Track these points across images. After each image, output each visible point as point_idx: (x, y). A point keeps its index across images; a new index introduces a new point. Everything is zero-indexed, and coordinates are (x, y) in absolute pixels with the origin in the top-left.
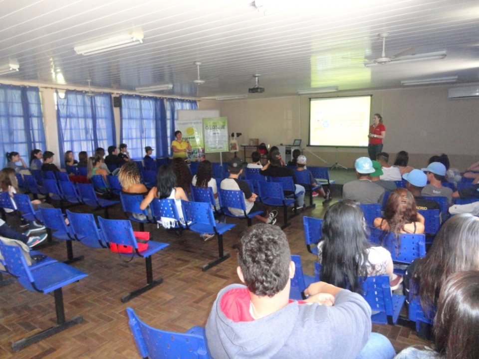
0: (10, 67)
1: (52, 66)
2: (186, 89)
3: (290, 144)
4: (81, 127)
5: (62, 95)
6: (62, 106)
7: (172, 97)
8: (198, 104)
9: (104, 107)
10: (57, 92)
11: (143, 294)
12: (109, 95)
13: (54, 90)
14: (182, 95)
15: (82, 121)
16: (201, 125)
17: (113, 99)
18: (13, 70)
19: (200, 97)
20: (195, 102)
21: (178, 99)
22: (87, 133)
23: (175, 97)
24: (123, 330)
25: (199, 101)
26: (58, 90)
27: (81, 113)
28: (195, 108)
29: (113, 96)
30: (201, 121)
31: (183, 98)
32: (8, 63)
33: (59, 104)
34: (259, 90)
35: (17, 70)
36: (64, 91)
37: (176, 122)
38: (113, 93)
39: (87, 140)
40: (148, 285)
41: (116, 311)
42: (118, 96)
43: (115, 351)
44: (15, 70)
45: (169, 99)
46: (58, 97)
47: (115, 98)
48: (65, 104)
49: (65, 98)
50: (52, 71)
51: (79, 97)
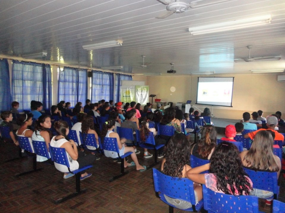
0: (42, 54)
1: (58, 55)
2: (127, 69)
3: (184, 102)
4: (70, 87)
5: (62, 69)
6: (62, 76)
7: (119, 73)
8: (133, 77)
9: (83, 77)
10: (59, 68)
11: (121, 179)
12: (86, 70)
13: (58, 66)
14: (124, 72)
15: (71, 84)
16: (134, 89)
17: (88, 72)
18: (44, 55)
19: (134, 73)
20: (131, 76)
21: (122, 74)
22: (73, 91)
23: (120, 73)
24: (116, 195)
25: (133, 76)
26: (60, 66)
27: (71, 79)
28: (131, 80)
29: (88, 71)
30: (134, 87)
31: (125, 74)
32: (42, 52)
33: (60, 74)
34: (173, 72)
35: (46, 56)
36: (64, 67)
37: (121, 87)
38: (88, 70)
39: (72, 94)
40: (121, 174)
41: (109, 186)
42: (90, 71)
43: (116, 205)
44: (45, 55)
45: (117, 74)
46: (60, 70)
47: (89, 72)
48: (63, 74)
49: (63, 71)
50: (58, 57)
51: (71, 71)
